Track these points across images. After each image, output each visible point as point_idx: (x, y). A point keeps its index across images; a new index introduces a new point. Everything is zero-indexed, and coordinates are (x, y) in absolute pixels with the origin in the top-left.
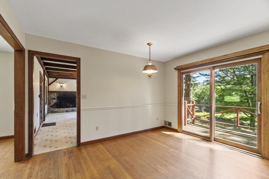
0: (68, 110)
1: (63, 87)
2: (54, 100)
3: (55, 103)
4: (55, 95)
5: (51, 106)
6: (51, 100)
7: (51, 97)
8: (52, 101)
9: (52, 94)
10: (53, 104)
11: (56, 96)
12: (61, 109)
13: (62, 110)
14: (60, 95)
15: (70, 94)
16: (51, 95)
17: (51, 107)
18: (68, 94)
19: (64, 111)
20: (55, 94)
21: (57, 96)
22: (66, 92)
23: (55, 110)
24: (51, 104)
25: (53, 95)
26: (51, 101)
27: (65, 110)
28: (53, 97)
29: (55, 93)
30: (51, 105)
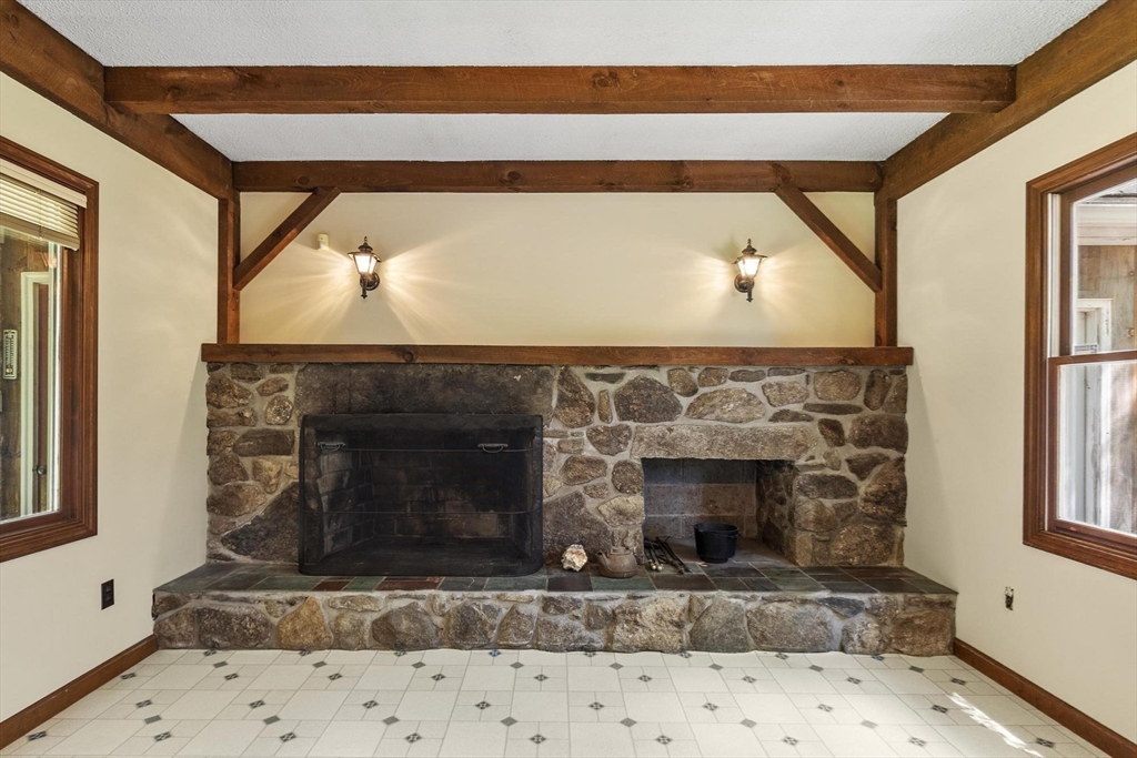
0: (404, 625)
1: (384, 297)
2: (270, 464)
3: (287, 492)
4: (290, 394)
5: (245, 530)
6: (247, 462)
7: (241, 420)
8: (257, 469)
9: (253, 387)
10: (260, 512)
11: (297, 404)
12: (320, 597)
13: (328, 616)
14: (342, 398)
15: (451, 381)
16: (245, 394)
17: (238, 540)
18: (425, 382)
19: (346, 624)
20: (289, 378)
21: (311, 407)
22: (407, 352)
23: (244, 609)
24: (240, 506)
25: (263, 393)
26: (245, 477)
27: (369, 619)
28: (261, 425)
29: (286, 366)
30: (242, 522)
